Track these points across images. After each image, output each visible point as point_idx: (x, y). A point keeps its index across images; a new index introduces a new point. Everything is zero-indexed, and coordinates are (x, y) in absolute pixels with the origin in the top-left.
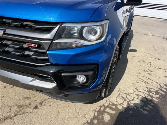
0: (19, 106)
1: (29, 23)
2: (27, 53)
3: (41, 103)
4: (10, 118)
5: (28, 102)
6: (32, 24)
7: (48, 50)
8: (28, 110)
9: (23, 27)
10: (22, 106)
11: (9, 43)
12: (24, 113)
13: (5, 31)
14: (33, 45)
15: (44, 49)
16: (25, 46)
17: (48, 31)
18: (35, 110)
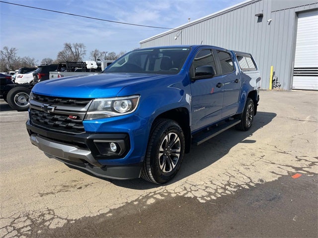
0: (65, 186)
1: (72, 101)
2: (70, 124)
3: (86, 186)
4: (52, 193)
5: (74, 184)
6: (74, 101)
7: (83, 120)
8: (72, 189)
9: (69, 104)
10: (68, 186)
11: (58, 117)
12: (67, 191)
13: (56, 107)
14: (74, 117)
15: (81, 120)
16: (68, 118)
17: (84, 105)
18: (78, 190)
